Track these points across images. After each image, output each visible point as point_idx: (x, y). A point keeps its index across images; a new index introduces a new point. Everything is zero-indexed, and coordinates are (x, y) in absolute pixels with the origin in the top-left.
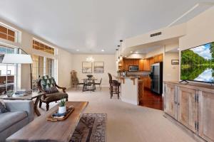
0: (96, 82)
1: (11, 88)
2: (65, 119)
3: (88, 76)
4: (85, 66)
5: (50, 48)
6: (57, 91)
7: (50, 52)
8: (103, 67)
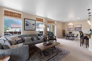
0: (74, 36)
1: (42, 34)
2: (47, 45)
3: (69, 32)
4: (69, 27)
5: (54, 22)
6: (53, 37)
7: (53, 23)
8: (81, 28)
